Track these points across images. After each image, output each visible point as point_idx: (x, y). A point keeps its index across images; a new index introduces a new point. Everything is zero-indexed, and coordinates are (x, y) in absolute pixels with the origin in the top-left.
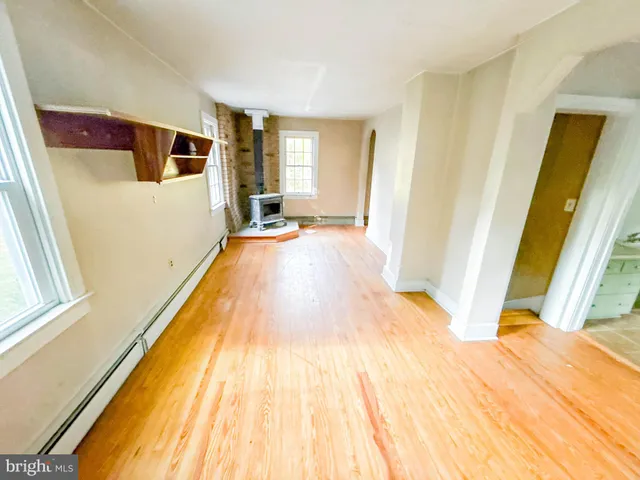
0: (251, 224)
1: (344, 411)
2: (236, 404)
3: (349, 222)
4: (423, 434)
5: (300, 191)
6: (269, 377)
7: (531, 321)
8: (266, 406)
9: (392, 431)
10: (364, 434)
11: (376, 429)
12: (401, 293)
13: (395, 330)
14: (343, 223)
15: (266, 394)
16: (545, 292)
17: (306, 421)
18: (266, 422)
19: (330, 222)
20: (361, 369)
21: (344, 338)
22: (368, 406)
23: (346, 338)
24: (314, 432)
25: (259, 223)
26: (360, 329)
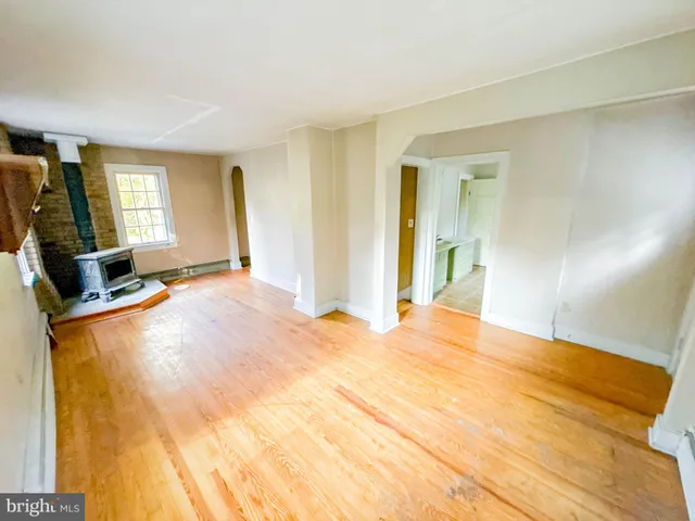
0: (84, 297)
1: (345, 418)
2: (248, 477)
3: (223, 267)
4: (399, 400)
5: (151, 240)
6: (261, 437)
7: (409, 306)
8: (281, 458)
9: (383, 410)
10: (370, 424)
11: (373, 415)
12: (321, 317)
13: (337, 346)
14: (217, 270)
15: (271, 451)
16: (411, 284)
17: (324, 445)
18: (291, 469)
19: (200, 271)
20: (335, 386)
21: (303, 370)
22: (359, 406)
23: (305, 369)
24: (335, 446)
25: (102, 292)
26: (310, 358)
